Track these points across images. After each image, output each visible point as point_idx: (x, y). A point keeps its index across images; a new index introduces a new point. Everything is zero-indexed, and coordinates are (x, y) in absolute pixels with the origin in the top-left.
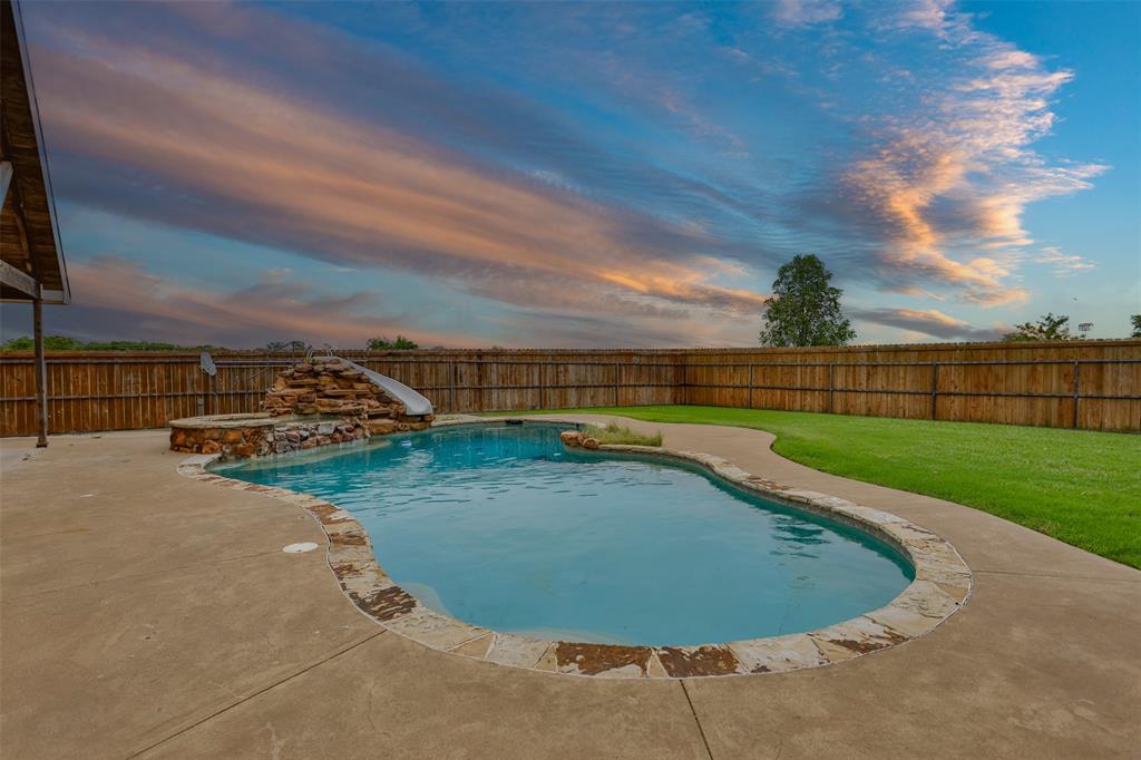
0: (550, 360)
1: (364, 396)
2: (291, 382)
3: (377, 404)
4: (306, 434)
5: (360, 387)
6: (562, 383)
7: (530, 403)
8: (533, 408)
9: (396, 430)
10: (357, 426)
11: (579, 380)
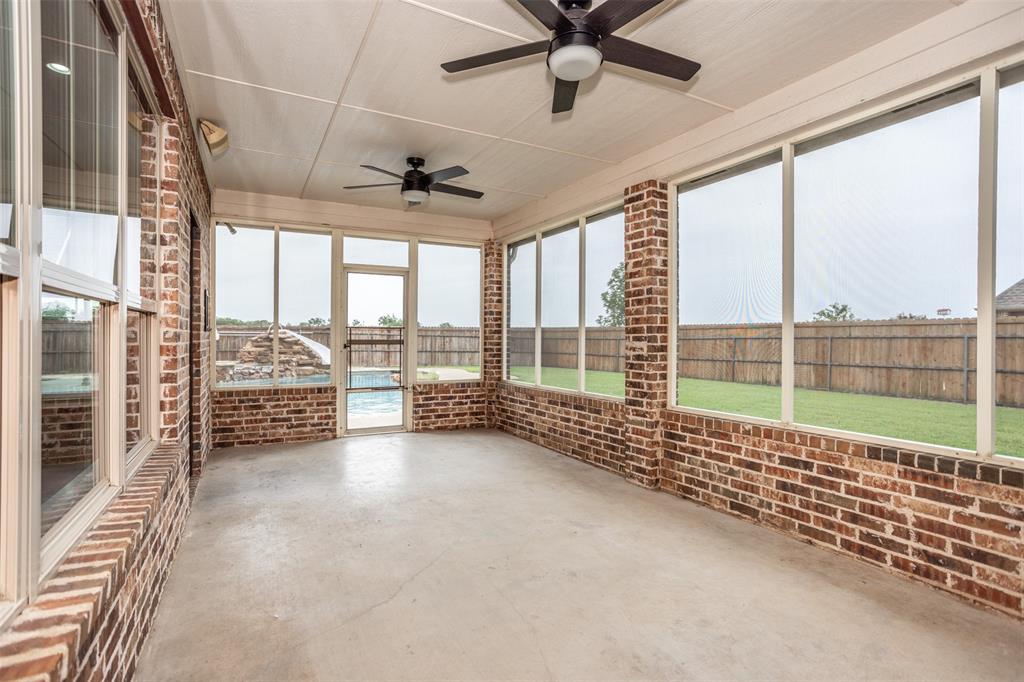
0: (439, 333)
1: (298, 353)
2: (255, 344)
3: (306, 358)
4: (252, 371)
5: (296, 348)
6: (447, 349)
7: (424, 362)
8: (426, 365)
9: (315, 373)
10: (287, 369)
11: (459, 347)
